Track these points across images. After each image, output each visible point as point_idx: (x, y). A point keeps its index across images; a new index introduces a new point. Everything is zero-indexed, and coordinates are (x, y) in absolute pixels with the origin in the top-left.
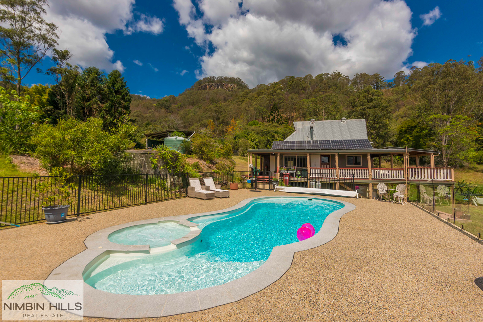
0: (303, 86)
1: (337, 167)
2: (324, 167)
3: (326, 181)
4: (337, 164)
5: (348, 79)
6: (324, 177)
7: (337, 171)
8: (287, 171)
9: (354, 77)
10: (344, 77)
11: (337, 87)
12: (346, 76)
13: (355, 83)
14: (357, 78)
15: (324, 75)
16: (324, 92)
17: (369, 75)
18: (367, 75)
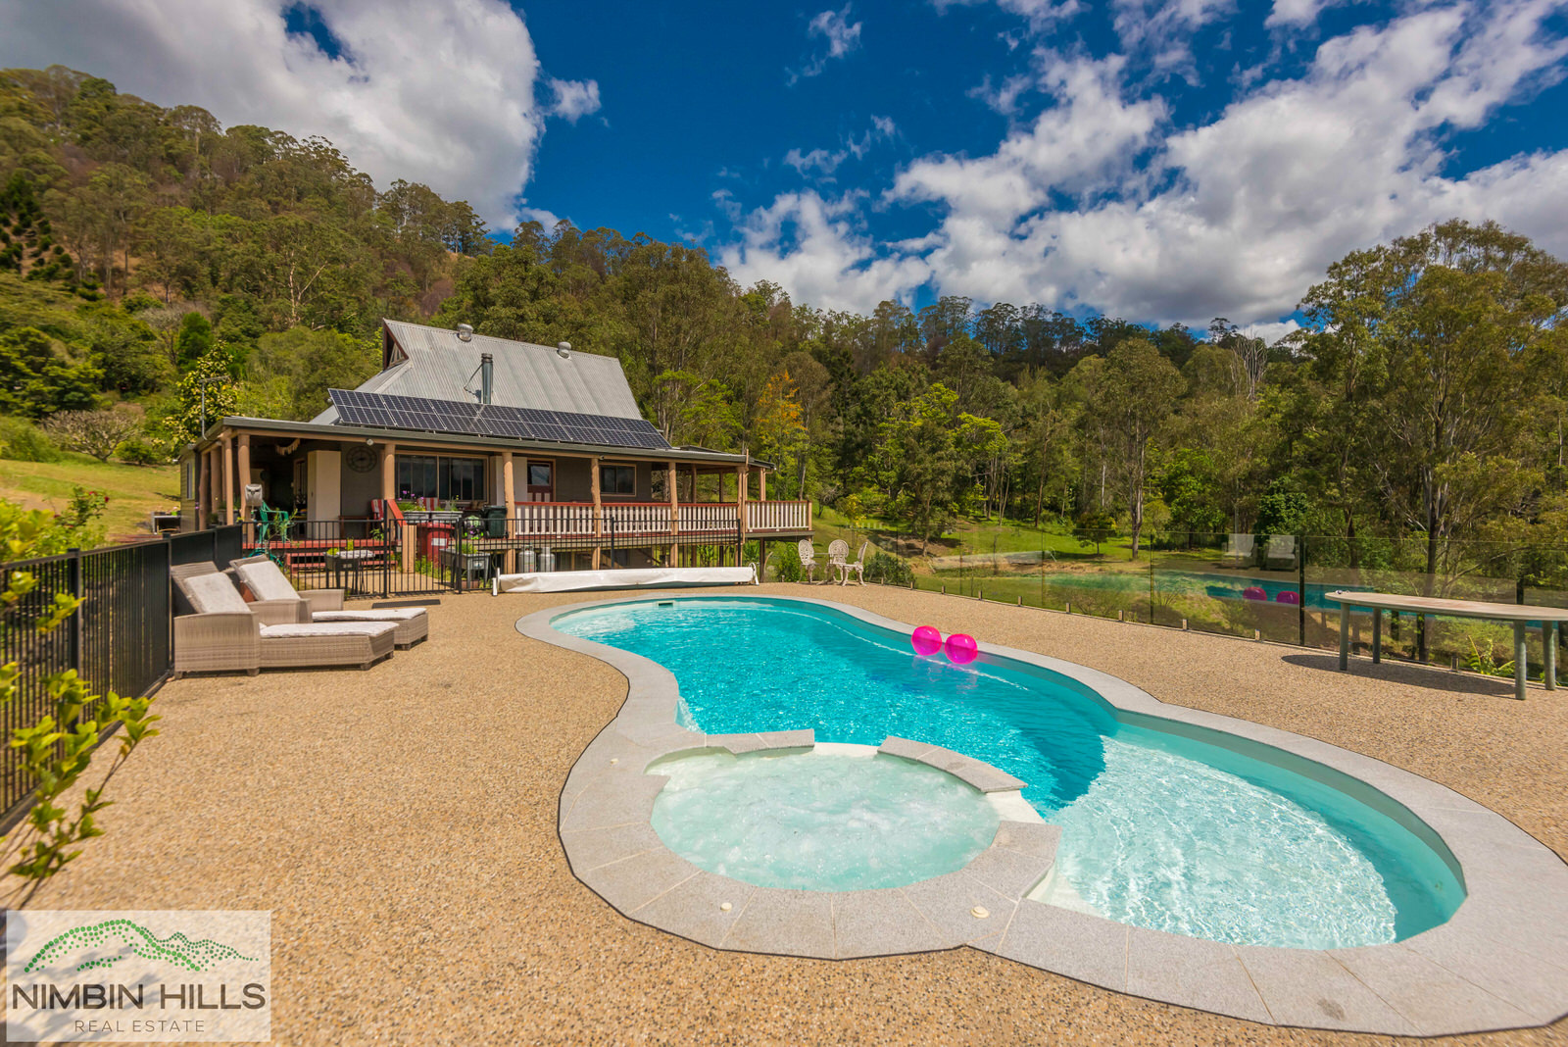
0: (171, 147)
1: (598, 501)
2: (543, 500)
3: (564, 545)
4: (596, 491)
5: (370, 189)
6: (559, 532)
7: (596, 511)
8: (430, 515)
9: (391, 188)
10: (354, 173)
11: (332, 204)
12: (360, 175)
13: (394, 210)
14: (401, 192)
15: (272, 135)
16: (277, 203)
17: (443, 199)
18: (434, 195)
